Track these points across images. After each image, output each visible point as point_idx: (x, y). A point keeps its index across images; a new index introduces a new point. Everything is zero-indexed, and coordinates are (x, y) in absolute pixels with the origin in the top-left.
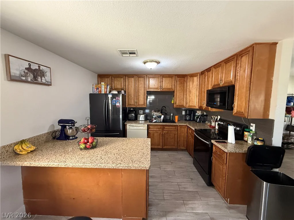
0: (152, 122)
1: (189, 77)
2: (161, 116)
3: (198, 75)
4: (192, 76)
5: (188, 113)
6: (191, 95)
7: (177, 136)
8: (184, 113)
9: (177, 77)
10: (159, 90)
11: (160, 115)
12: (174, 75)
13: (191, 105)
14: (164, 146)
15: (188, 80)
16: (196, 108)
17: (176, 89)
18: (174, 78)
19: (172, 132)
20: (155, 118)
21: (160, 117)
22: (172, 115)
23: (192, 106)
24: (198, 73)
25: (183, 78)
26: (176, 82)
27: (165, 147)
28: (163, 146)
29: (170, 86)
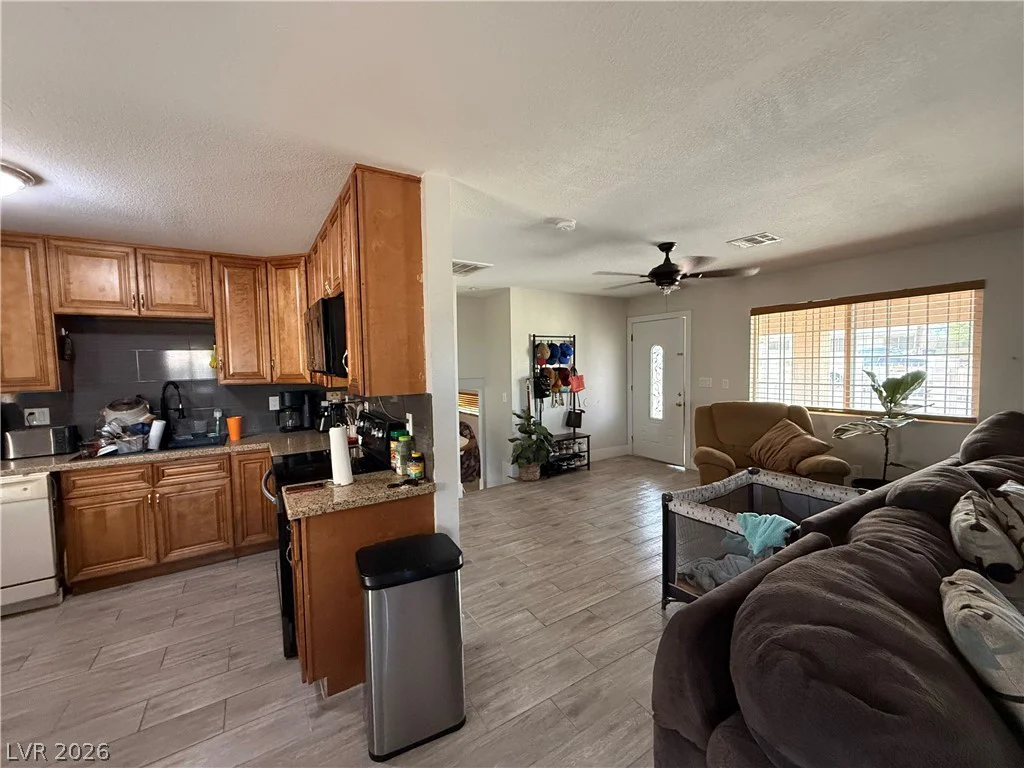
0: (92, 456)
1: (273, 269)
2: (150, 425)
3: (299, 263)
4: (284, 263)
5: (287, 403)
6: (284, 335)
7: (228, 497)
8: (274, 403)
9: (219, 262)
10: (134, 313)
11: (141, 420)
12: (204, 253)
13: (287, 371)
14: (166, 555)
15: (272, 279)
16: (303, 382)
17: (218, 310)
18: (208, 268)
19: (203, 484)
20: (113, 438)
21: (144, 429)
22: (218, 415)
23: (289, 376)
24: (299, 257)
25: (250, 272)
26: (216, 283)
27: (175, 555)
28: (161, 556)
29: (187, 296)
